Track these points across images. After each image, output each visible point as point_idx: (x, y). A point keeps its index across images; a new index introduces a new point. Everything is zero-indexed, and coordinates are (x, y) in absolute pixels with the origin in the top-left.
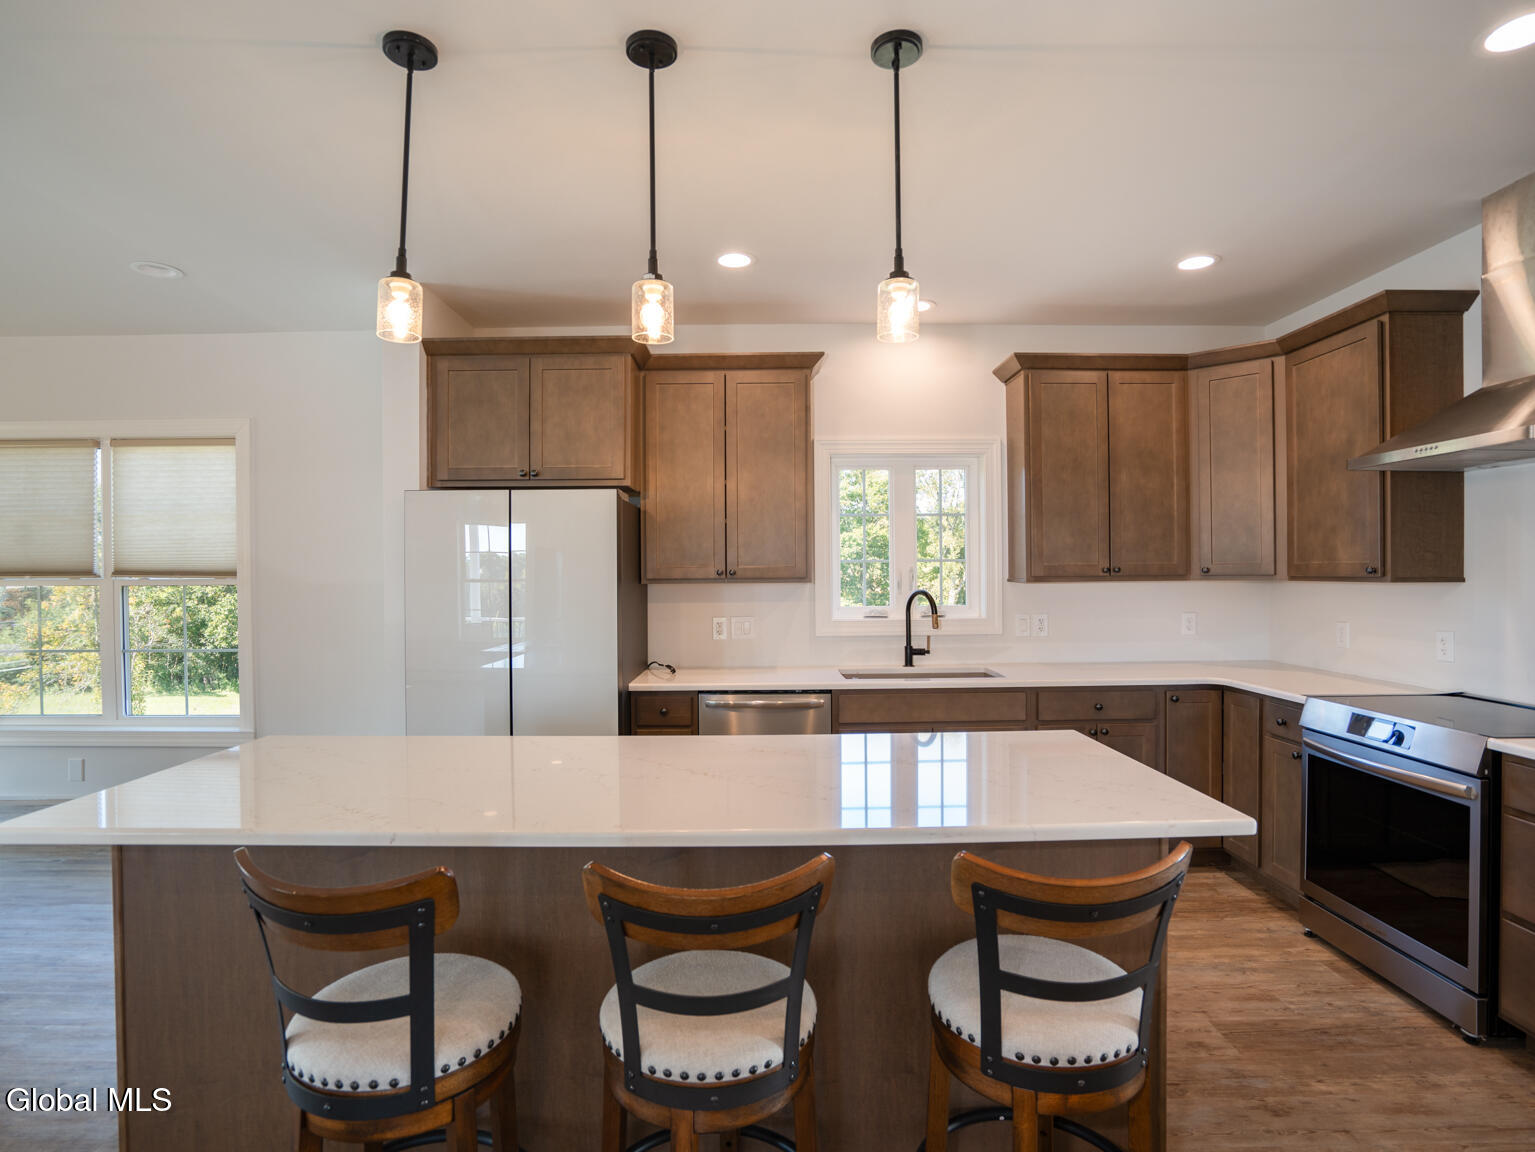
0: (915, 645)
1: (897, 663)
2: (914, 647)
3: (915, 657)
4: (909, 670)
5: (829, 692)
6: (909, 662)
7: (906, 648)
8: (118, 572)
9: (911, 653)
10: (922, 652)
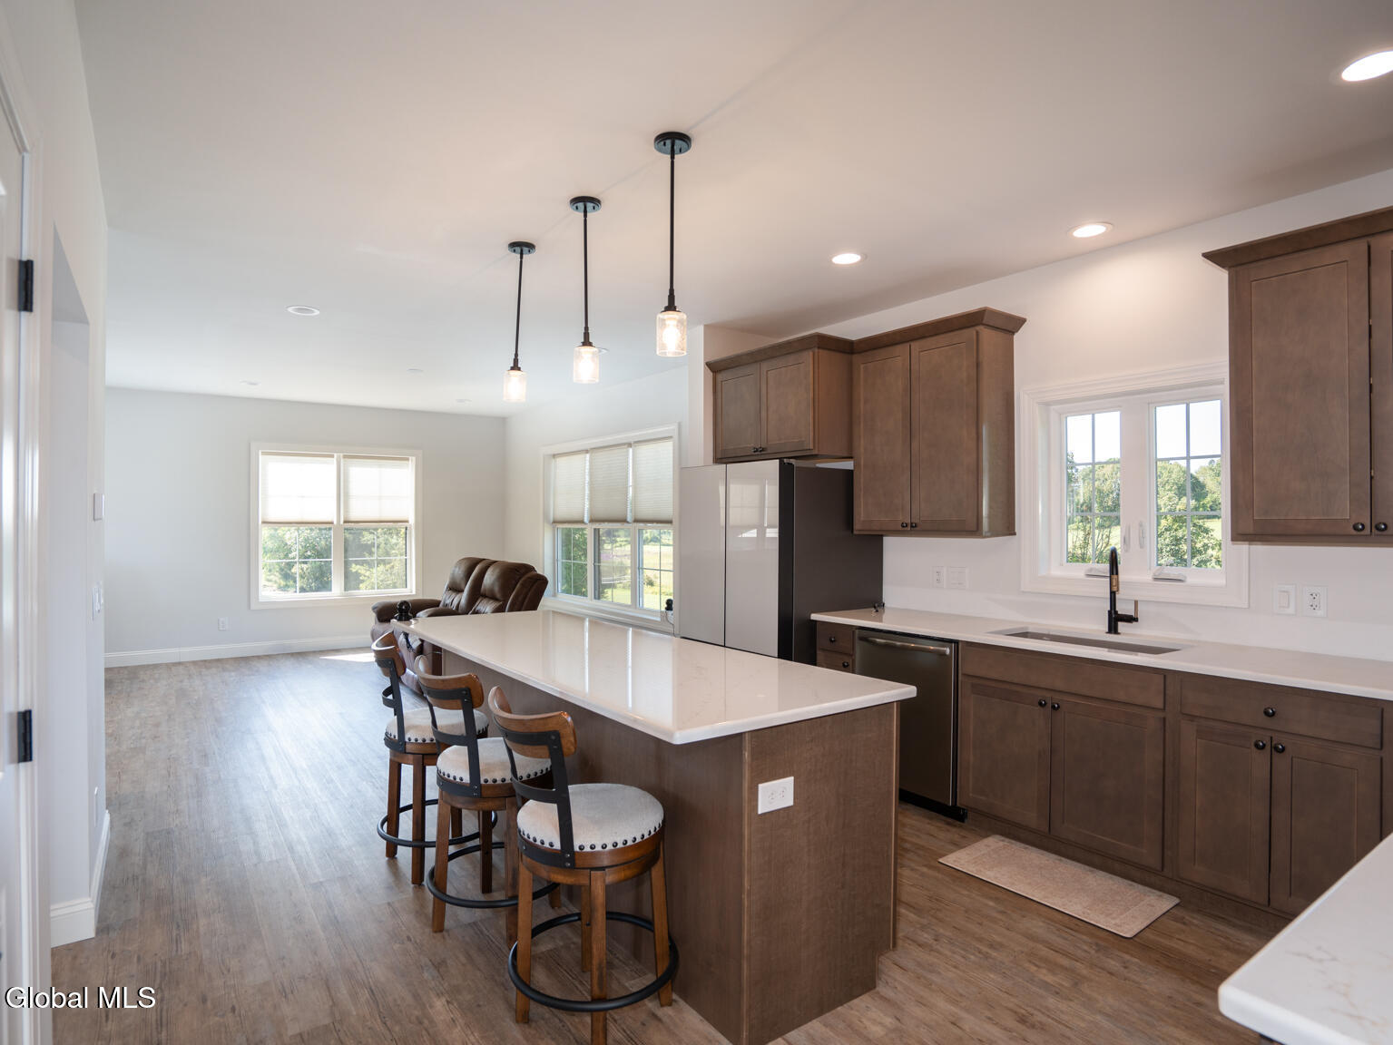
0: (1123, 608)
1: (1099, 628)
2: (1119, 613)
3: (1120, 624)
4: (1113, 638)
5: (956, 642)
6: (1113, 629)
7: (1110, 612)
8: (636, 521)
9: (1115, 620)
10: (1131, 619)
